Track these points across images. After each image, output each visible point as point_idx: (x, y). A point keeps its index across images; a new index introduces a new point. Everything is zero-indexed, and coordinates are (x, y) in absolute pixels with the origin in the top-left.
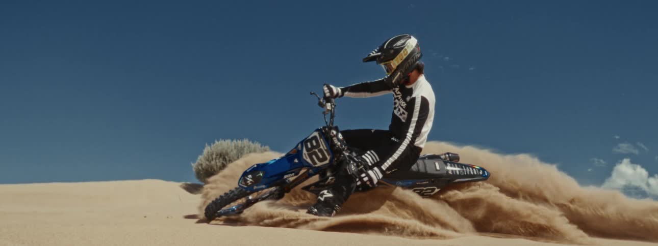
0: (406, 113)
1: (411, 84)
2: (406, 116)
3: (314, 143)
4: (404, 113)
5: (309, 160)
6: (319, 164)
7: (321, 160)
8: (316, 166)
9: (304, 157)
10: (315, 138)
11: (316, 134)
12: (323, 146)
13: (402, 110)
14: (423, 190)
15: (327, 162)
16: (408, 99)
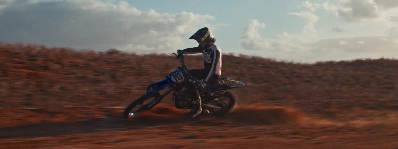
0: (211, 59)
1: (210, 47)
2: (210, 60)
3: (177, 73)
4: (210, 59)
5: (175, 81)
6: (179, 81)
7: (180, 79)
8: (178, 82)
9: (172, 80)
10: (177, 71)
11: (178, 69)
12: (181, 74)
13: (209, 58)
14: (219, 92)
15: (183, 80)
16: (210, 52)
